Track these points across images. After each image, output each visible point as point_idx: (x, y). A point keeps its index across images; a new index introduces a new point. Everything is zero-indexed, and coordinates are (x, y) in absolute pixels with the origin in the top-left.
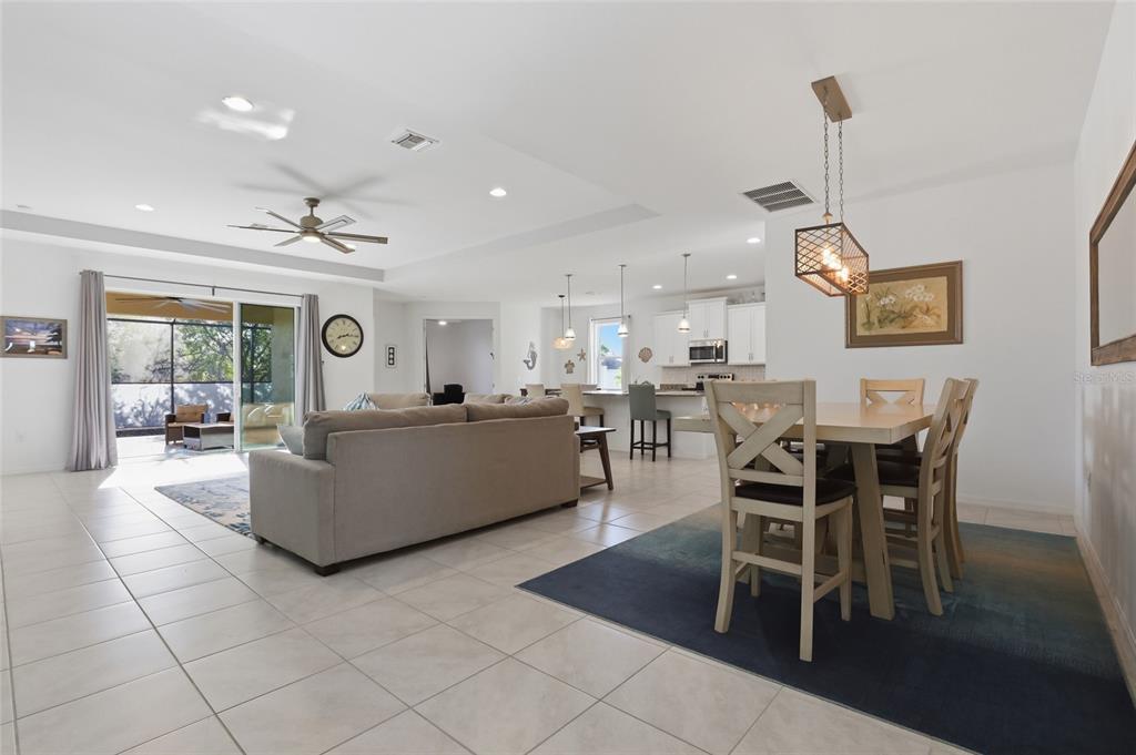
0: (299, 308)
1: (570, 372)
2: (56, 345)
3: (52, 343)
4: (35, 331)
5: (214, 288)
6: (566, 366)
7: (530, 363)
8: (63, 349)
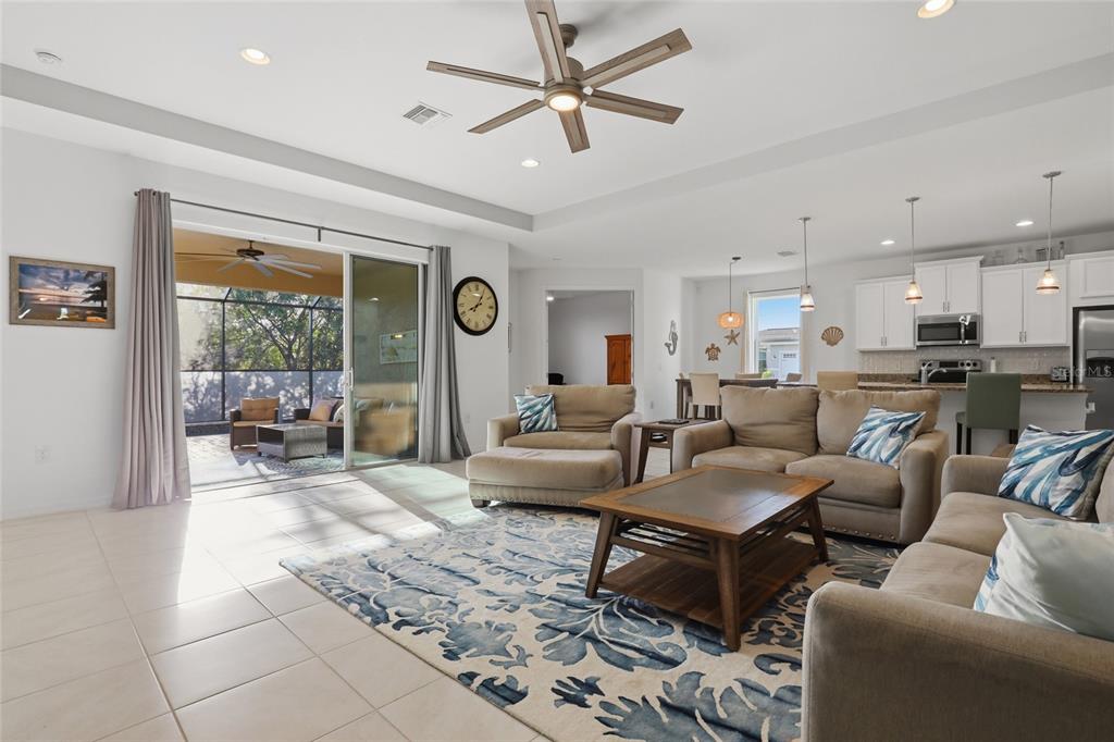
0: (425, 267)
1: (713, 357)
2: (99, 308)
3: (91, 304)
4: (67, 281)
5: (320, 229)
6: (708, 350)
7: (671, 347)
8: (109, 314)
